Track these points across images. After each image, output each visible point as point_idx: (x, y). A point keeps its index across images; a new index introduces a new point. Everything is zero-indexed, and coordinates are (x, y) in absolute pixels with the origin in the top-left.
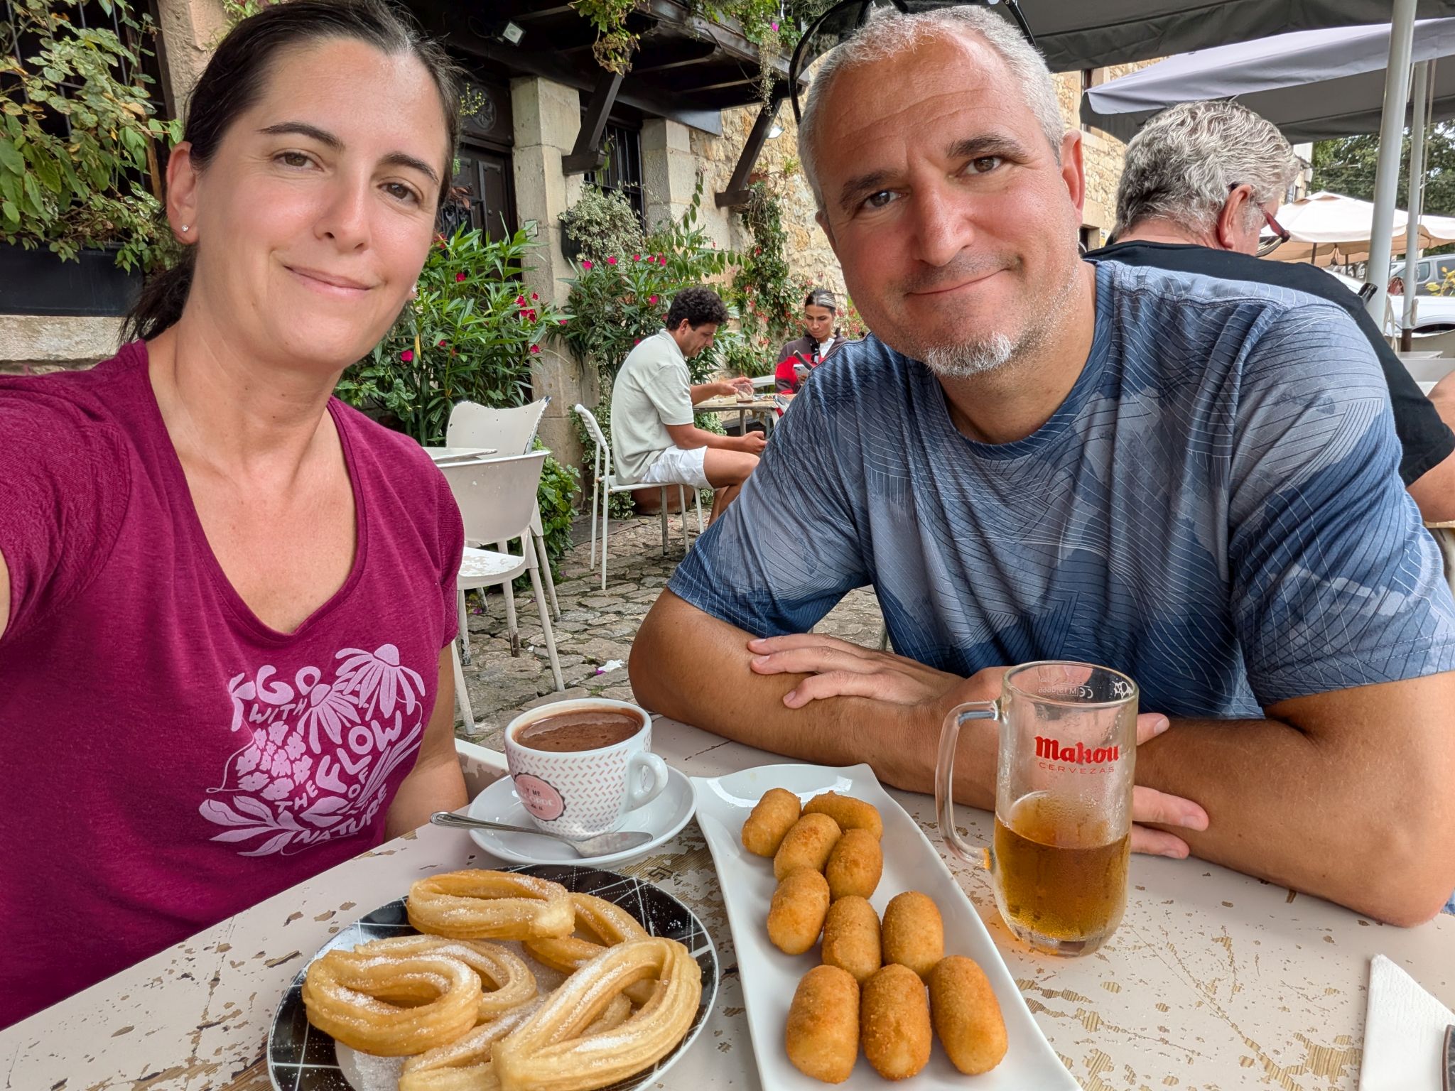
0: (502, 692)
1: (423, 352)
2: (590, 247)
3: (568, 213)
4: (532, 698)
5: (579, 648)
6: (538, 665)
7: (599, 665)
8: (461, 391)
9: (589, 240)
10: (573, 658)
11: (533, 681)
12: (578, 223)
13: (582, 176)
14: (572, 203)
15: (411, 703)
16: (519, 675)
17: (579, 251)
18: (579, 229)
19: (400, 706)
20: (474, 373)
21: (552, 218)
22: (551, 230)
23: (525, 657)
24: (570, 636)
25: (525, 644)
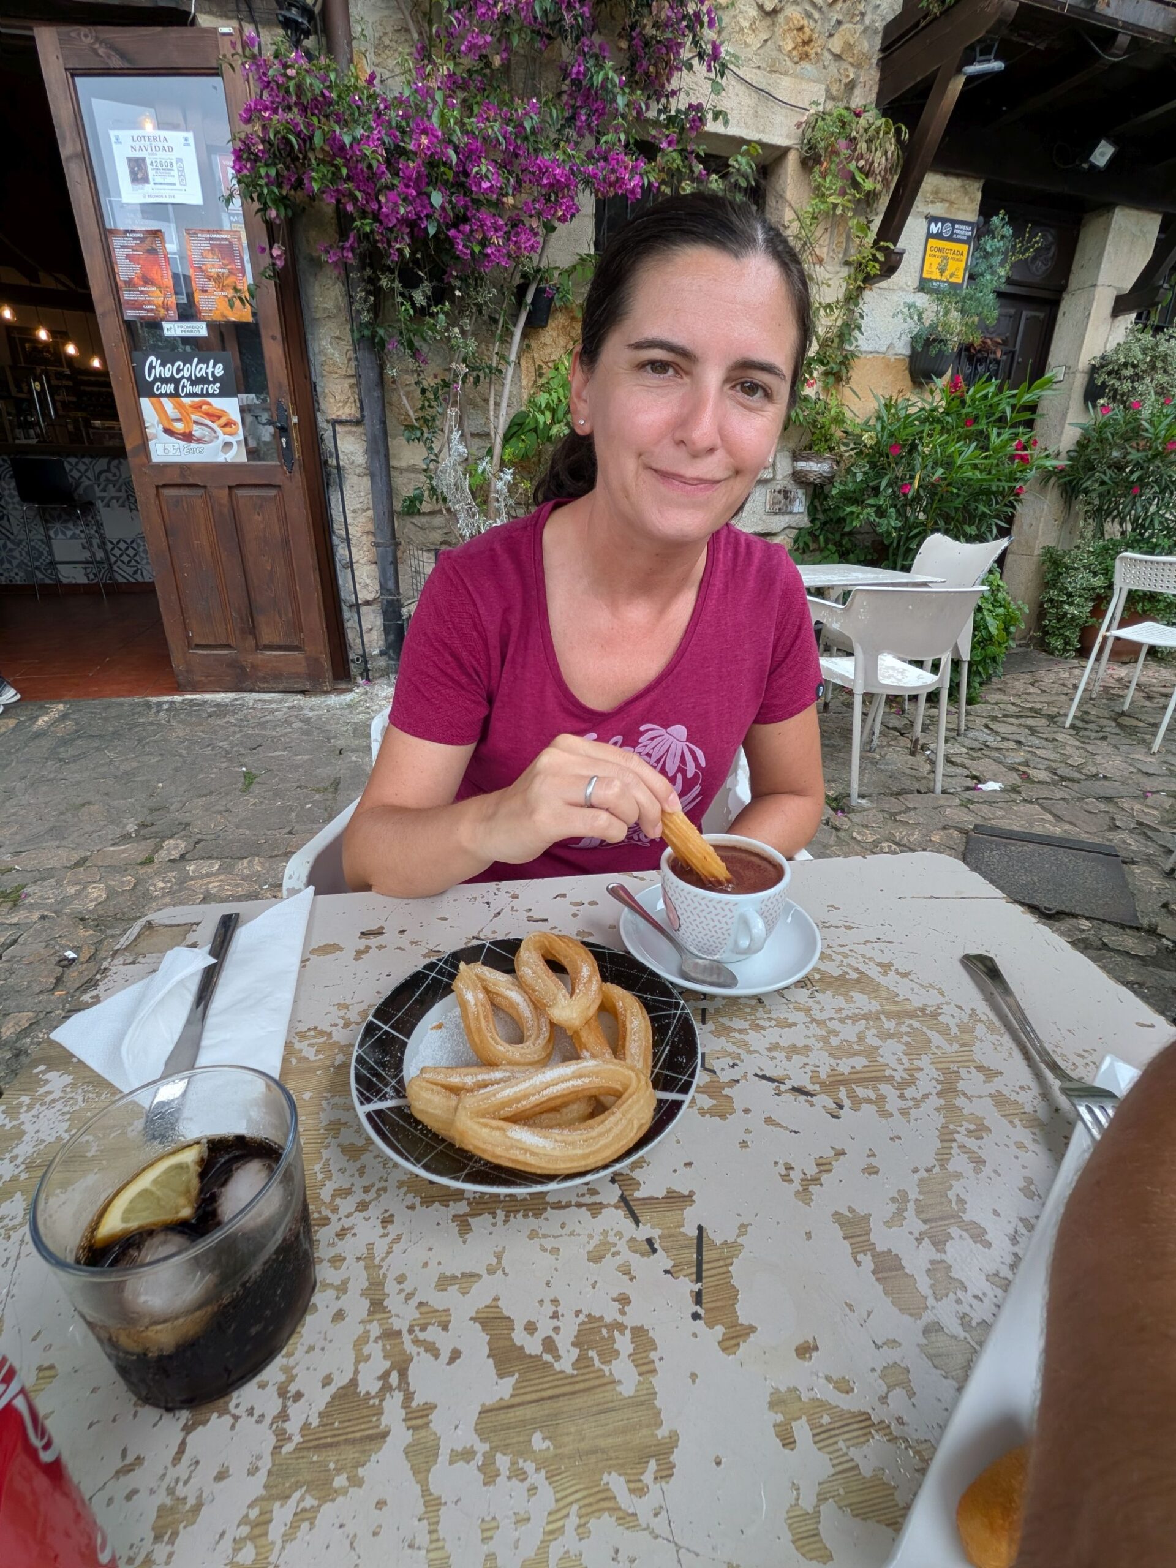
0: (890, 781)
1: (920, 486)
2: (1116, 391)
3: (1103, 357)
4: (911, 792)
5: (969, 763)
6: (928, 767)
7: (980, 782)
8: (941, 523)
9: (1117, 383)
10: (959, 770)
11: (918, 779)
12: (1110, 367)
13: (1134, 316)
14: (1111, 346)
15: (691, 770)
16: (908, 771)
17: (1102, 396)
18: (1109, 373)
19: (682, 770)
20: (957, 509)
21: (1084, 362)
22: (1078, 375)
23: (920, 758)
24: (964, 750)
25: (924, 748)
